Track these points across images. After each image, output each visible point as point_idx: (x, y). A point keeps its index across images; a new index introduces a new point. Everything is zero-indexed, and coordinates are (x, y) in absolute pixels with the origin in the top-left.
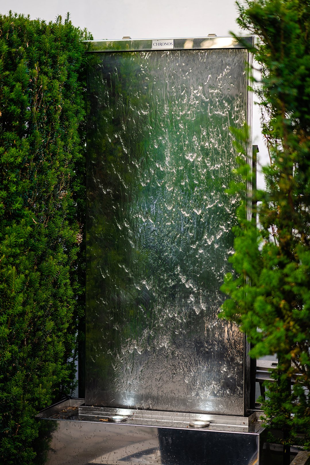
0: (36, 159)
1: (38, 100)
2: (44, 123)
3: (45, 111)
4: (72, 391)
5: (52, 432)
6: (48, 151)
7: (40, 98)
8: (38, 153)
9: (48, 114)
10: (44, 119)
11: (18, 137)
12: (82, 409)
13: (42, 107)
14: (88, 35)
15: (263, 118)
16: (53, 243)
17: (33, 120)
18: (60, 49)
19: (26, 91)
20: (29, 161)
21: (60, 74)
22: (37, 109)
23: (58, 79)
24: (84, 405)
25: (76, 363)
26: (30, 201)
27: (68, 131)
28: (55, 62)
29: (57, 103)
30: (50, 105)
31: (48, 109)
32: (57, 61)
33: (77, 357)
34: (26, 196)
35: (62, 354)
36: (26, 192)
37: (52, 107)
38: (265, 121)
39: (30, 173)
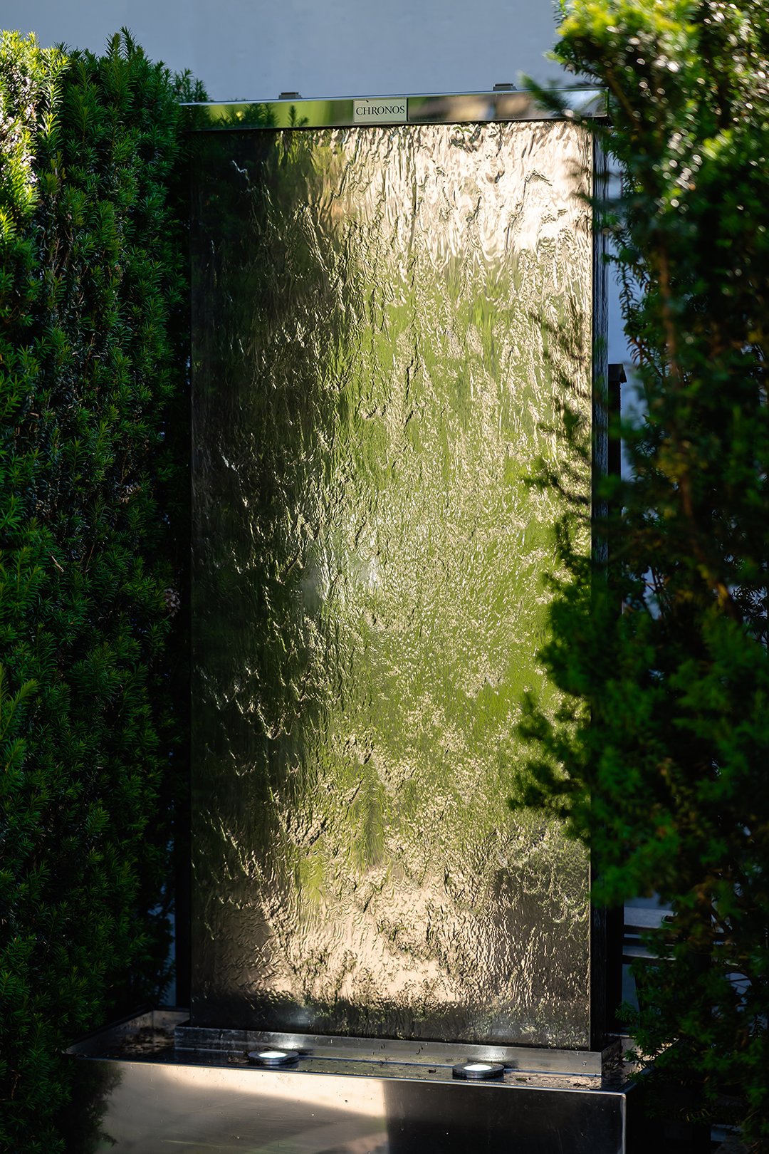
0: (57, 401)
1: (62, 253)
2: (78, 309)
3: (78, 280)
4: (160, 990)
5: (106, 1092)
6: (88, 382)
7: (66, 248)
8: (63, 385)
9: (88, 289)
10: (77, 300)
11: (9, 346)
12: (182, 1034)
13: (70, 269)
14: (193, 90)
15: (626, 294)
16: (104, 614)
17: (49, 303)
18: (119, 124)
19: (29, 231)
20: (38, 406)
21: (117, 188)
22: (57, 275)
23: (114, 199)
24: (186, 1024)
25: (171, 918)
26: (42, 507)
27: (141, 331)
28: (105, 158)
29: (110, 259)
30: (92, 265)
31: (87, 276)
32: (110, 153)
33: (173, 902)
34: (31, 496)
35: (132, 895)
36: (30, 485)
37: (98, 270)
38: (632, 302)
39: (40, 437)
